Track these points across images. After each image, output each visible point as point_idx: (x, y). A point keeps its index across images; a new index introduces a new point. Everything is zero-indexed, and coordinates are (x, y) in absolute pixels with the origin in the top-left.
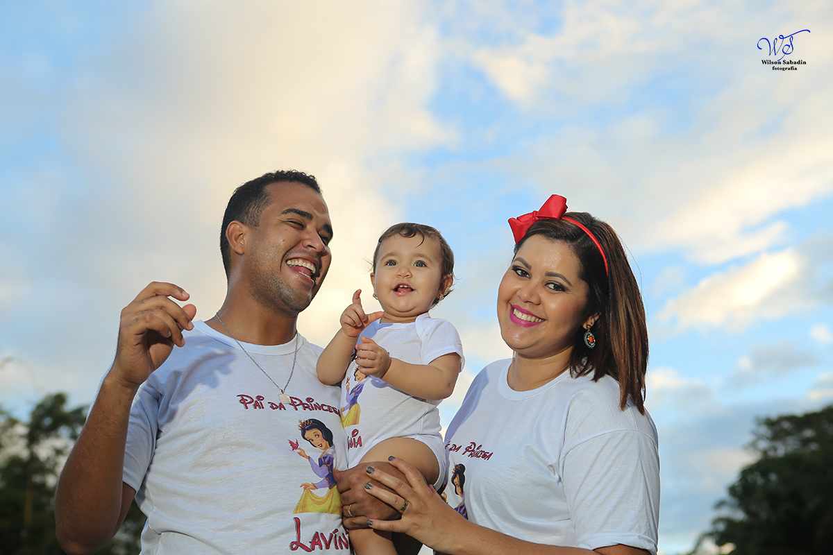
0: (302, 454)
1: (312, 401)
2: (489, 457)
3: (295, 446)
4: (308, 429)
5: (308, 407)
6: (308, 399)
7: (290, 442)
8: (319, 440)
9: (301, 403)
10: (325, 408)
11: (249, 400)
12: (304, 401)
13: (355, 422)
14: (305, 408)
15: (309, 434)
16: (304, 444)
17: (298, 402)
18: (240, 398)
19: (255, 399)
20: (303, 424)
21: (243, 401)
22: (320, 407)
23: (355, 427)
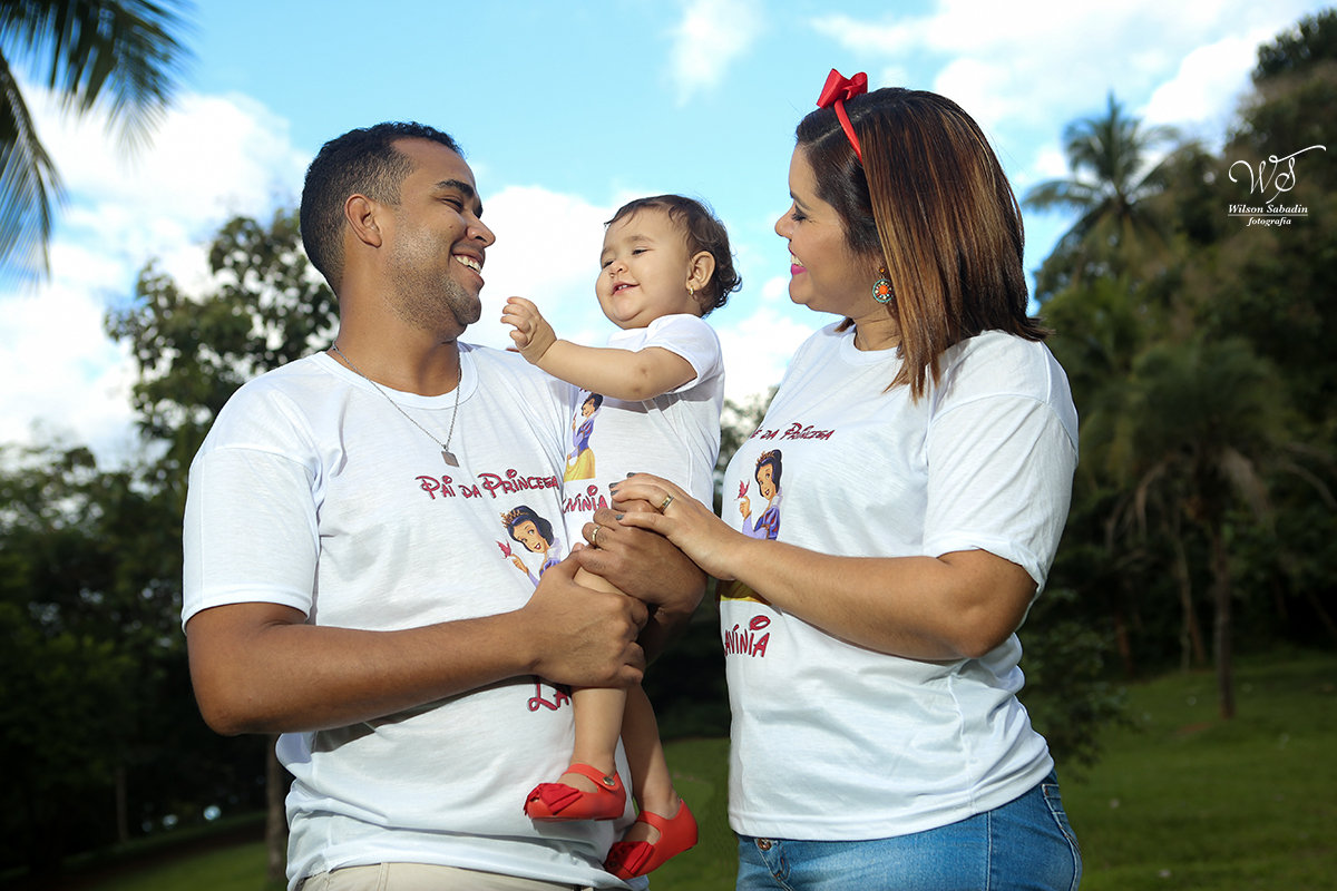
0: (518, 564)
1: (514, 476)
2: (828, 436)
3: (507, 551)
4: (516, 524)
5: (510, 488)
6: (510, 473)
7: (500, 545)
8: (535, 538)
9: (501, 483)
10: (533, 483)
11: (434, 484)
12: (505, 478)
13: (590, 475)
14: (506, 490)
15: (519, 531)
16: (517, 548)
17: (496, 482)
18: (420, 482)
19: (441, 483)
20: (508, 519)
21: (425, 487)
22: (525, 484)
23: (591, 482)
